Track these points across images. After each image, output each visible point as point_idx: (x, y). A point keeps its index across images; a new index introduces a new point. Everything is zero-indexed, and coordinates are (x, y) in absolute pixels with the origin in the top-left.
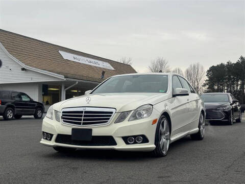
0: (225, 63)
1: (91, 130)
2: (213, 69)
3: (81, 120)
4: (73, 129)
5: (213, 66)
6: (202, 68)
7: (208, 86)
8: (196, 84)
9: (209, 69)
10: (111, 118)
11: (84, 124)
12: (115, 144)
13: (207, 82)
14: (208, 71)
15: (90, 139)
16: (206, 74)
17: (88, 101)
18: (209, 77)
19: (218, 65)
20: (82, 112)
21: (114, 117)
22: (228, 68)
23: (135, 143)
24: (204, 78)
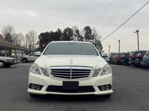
0: (50, 32)
1: (78, 82)
2: (42, 35)
3: (70, 75)
4: (64, 82)
5: (42, 33)
6: (36, 34)
7: (39, 45)
8: (32, 43)
9: (40, 34)
10: (90, 73)
11: (72, 78)
12: (94, 91)
13: (39, 42)
14: (39, 36)
15: (78, 89)
16: (38, 37)
17: (71, 62)
18: (40, 39)
19: (45, 33)
20: (70, 70)
21: (92, 73)
22: (51, 34)
23: (106, 89)
24: (37, 40)
